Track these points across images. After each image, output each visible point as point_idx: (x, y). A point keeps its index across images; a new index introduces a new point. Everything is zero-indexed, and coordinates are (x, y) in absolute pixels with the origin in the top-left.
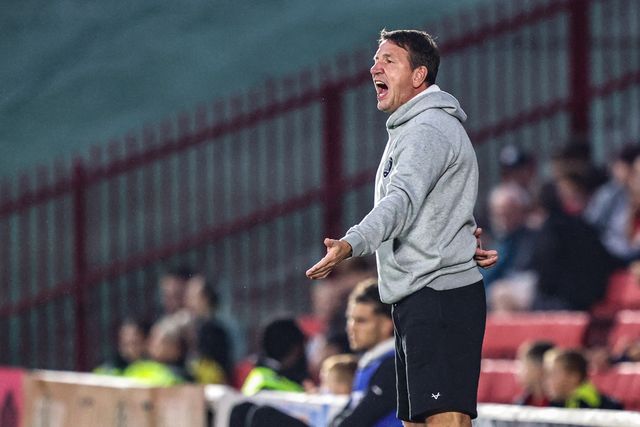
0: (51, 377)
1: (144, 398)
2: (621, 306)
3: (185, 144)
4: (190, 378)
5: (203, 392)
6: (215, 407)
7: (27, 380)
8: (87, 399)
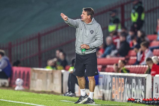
0: (35, 69)
1: (51, 72)
2: (131, 56)
3: (57, 30)
4: (57, 69)
5: (61, 71)
6: (63, 74)
7: (31, 70)
8: (41, 72)
